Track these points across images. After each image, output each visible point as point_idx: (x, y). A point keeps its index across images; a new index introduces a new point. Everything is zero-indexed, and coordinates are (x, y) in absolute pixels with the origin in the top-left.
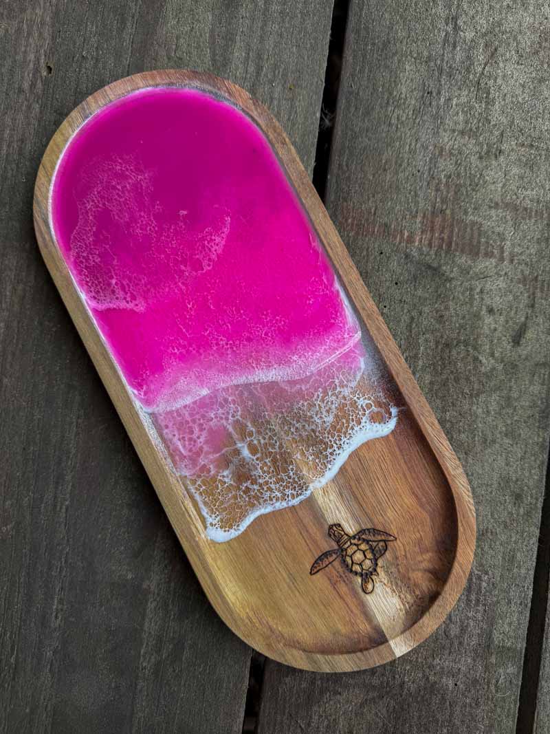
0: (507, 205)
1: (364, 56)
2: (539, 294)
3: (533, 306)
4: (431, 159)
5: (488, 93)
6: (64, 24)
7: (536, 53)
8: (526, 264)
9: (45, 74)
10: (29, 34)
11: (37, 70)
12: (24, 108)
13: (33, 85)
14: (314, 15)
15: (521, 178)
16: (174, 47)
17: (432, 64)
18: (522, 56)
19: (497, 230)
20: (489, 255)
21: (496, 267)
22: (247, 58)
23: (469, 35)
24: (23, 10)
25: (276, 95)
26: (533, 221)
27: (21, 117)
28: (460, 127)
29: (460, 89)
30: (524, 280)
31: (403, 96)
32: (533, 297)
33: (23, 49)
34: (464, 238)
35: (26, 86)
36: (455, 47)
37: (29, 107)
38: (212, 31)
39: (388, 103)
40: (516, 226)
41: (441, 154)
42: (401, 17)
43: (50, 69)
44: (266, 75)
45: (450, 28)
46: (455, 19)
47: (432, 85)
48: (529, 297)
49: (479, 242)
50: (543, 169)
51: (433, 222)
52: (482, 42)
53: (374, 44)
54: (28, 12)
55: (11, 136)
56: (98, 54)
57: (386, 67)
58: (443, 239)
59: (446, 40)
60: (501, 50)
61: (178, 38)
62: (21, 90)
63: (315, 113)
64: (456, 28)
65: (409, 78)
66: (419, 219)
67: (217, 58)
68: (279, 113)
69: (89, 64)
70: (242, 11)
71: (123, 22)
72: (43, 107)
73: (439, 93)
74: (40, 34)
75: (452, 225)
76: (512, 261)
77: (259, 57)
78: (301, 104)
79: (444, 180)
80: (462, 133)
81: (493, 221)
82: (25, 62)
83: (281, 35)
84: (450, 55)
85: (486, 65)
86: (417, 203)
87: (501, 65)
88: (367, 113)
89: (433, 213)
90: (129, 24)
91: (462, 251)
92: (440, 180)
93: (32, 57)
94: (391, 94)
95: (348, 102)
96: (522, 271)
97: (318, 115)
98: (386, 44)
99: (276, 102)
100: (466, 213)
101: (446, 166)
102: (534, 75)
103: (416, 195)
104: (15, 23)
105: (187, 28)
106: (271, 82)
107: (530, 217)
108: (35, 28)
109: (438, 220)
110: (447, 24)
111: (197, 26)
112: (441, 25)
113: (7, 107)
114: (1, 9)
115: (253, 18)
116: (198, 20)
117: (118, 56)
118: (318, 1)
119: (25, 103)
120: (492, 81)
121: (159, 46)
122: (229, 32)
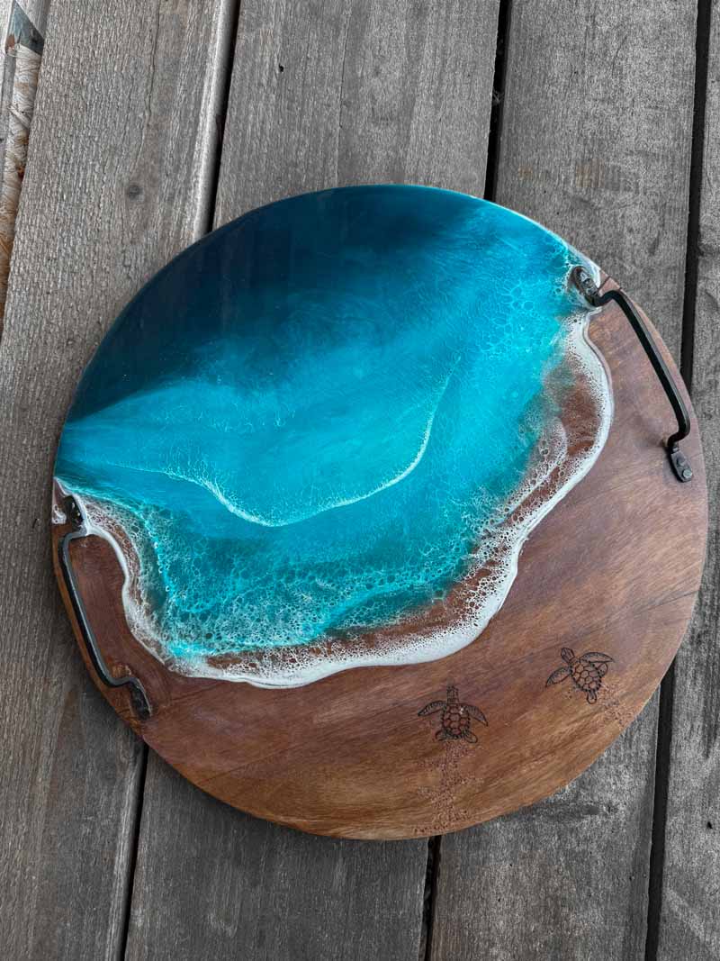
0: (639, 152)
1: (524, 48)
2: (667, 216)
3: (663, 225)
4: (579, 122)
5: (621, 70)
6: (291, 34)
7: (658, 38)
8: (657, 195)
9: (278, 72)
10: (264, 43)
11: (272, 69)
12: (263, 98)
13: (269, 81)
14: (484, 19)
15: (650, 131)
16: (378, 48)
17: (576, 51)
18: (646, 41)
19: (632, 171)
20: (627, 189)
21: (633, 198)
22: (435, 54)
23: (605, 28)
24: (259, 25)
25: (458, 81)
26: (660, 163)
27: (261, 105)
28: (601, 97)
29: (599, 68)
30: (655, 207)
31: (556, 76)
32: (663, 219)
33: (260, 54)
34: (607, 178)
35: (264, 81)
36: (594, 38)
37: (267, 97)
38: (407, 36)
39: (544, 82)
40: (648, 168)
41: (587, 118)
42: (552, 17)
43: (281, 69)
44: (449, 66)
45: (589, 24)
46: (593, 16)
47: (577, 66)
48: (660, 219)
49: (619, 181)
50: (666, 124)
51: (583, 168)
52: (615, 32)
53: (531, 39)
54: (263, 25)
55: (255, 119)
56: (319, 56)
57: (541, 55)
58: (591, 180)
59: (587, 33)
60: (630, 38)
61: (380, 41)
62: (260, 84)
63: (488, 93)
64: (594, 24)
65: (560, 62)
66: (572, 166)
67: (412, 54)
68: (461, 94)
69: (313, 63)
70: (429, 19)
71: (338, 30)
72: (279, 96)
73: (583, 72)
74: (273, 42)
75: (598, 170)
76: (645, 194)
77: (444, 52)
78: (477, 88)
79: (590, 137)
80: (603, 101)
81: (628, 165)
82: (262, 63)
83: (460, 36)
84: (591, 44)
85: (618, 49)
86: (570, 154)
87: (631, 49)
88: (529, 90)
89: (583, 161)
90: (342, 32)
91: (607, 188)
92: (587, 137)
93: (267, 59)
94: (546, 75)
95: (514, 82)
96: (654, 200)
97: (491, 94)
98: (540, 38)
99: (458, 86)
100: (608, 160)
101: (591, 125)
102: (656, 55)
103: (569, 148)
104: (253, 35)
105: (387, 34)
106: (454, 71)
107: (658, 160)
108: (269, 37)
109: (587, 167)
110: (587, 21)
111: (394, 32)
112: (583, 22)
113: (250, 97)
114: (241, 25)
115: (437, 24)
116: (396, 27)
117: (335, 55)
118: (487, 9)
119: (264, 94)
120: (624, 62)
121: (367, 47)
122: (418, 36)
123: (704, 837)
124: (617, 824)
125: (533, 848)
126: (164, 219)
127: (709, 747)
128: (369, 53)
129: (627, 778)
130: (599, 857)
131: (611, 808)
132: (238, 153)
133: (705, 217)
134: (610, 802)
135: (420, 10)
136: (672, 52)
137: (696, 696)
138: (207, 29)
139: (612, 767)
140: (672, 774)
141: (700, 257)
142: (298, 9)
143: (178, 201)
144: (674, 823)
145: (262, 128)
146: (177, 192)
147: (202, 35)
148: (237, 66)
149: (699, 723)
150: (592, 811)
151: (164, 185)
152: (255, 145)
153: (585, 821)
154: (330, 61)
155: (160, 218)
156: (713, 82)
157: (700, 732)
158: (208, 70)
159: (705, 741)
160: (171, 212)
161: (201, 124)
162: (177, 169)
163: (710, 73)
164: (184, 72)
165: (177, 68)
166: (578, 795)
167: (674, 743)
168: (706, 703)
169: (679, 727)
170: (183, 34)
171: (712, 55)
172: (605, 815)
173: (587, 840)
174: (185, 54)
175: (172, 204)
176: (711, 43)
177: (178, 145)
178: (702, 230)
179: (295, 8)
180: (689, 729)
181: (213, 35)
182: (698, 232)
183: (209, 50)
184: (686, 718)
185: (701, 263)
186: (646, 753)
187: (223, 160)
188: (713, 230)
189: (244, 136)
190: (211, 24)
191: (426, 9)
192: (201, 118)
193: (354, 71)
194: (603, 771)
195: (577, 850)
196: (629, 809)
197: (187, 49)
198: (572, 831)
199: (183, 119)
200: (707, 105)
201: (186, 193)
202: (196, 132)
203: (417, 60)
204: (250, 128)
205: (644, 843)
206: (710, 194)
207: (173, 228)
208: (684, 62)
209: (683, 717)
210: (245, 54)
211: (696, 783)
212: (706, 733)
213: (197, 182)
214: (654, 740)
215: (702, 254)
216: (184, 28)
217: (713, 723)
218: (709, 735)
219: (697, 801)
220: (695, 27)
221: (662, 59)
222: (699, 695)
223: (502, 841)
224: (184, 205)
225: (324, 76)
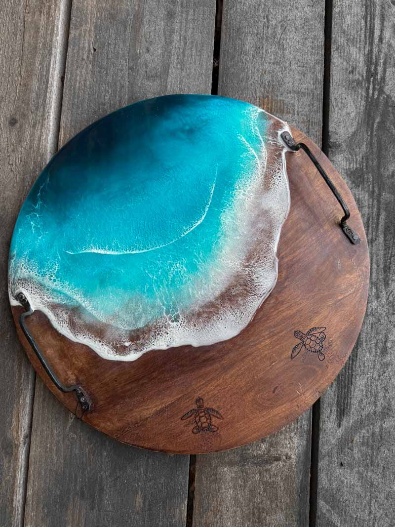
0: (294, 92)
1: (230, 35)
2: (310, 127)
3: (308, 132)
4: (261, 75)
5: (283, 46)
6: (100, 30)
7: (303, 27)
8: (305, 115)
9: (93, 52)
10: (85, 35)
11: (89, 50)
12: (85, 67)
13: (88, 57)
14: (207, 19)
15: (300, 80)
16: (148, 37)
17: (259, 36)
18: (297, 30)
19: (291, 102)
20: (288, 113)
21: (292, 117)
22: (180, 40)
23: (274, 22)
24: (81, 26)
25: (194, 54)
26: (306, 97)
27: (84, 71)
28: (272, 61)
29: (271, 45)
30: (304, 122)
31: (247, 50)
32: (308, 129)
33: (82, 42)
34: (277, 107)
35: (85, 57)
36: (268, 28)
37: (87, 66)
38: (164, 29)
39: (241, 53)
40: (299, 100)
41: (265, 73)
42: (245, 17)
43: (95, 50)
44: (189, 46)
45: (265, 20)
46: (267, 16)
47: (259, 44)
48: (306, 129)
49: (284, 108)
50: (309, 75)
51: (264, 101)
52: (279, 25)
53: (233, 30)
54: (84, 26)
55: (80, 79)
56: (115, 42)
57: (240, 39)
58: (268, 108)
59: (264, 26)
60: (288, 28)
61: (150, 33)
62: (83, 59)
63: (210, 60)
64: (268, 20)
65: (249, 43)
66: (258, 100)
67: (167, 40)
68: (195, 61)
69: (112, 46)
70: (176, 20)
71: (126, 27)
72: (93, 66)
73: (263, 48)
74: (90, 35)
75: (272, 101)
76: (298, 114)
77: (185, 38)
78: (204, 57)
79: (267, 84)
80: (274, 63)
81: (289, 99)
82: (84, 47)
83: (194, 29)
84: (266, 32)
85: (282, 34)
86: (256, 94)
87: (288, 34)
88: (233, 58)
89: (263, 97)
90: (128, 29)
91: (277, 112)
92: (265, 84)
93: (87, 45)
94: (242, 49)
95: (224, 55)
96: (303, 118)
97: (212, 61)
98: (239, 29)
99: (193, 57)
100: (277, 96)
101: (267, 78)
102: (302, 37)
103: (256, 91)
104: (78, 31)
105: (153, 28)
106: (191, 49)
107: (305, 96)
108: (87, 33)
109: (266, 100)
110: (264, 19)
111: (157, 27)
112: (262, 19)
113: (78, 67)
114: (71, 26)
115: (181, 22)
116: (158, 25)
117: (124, 42)
118: (209, 13)
119: (85, 65)
120: (285, 41)
121: (142, 37)
122: (171, 29)
123: (339, 471)
124: (291, 466)
125: (245, 481)
126: (30, 137)
127: (340, 421)
128: (143, 40)
129: (296, 440)
130: (282, 484)
131: (288, 457)
132: (72, 98)
133: (332, 127)
134: (287, 454)
135: (171, 15)
136: (312, 35)
137: (332, 393)
138: (52, 29)
139: (287, 434)
140: (321, 437)
141: (329, 149)
142: (103, 16)
143: (38, 127)
144: (322, 464)
145: (84, 84)
146: (38, 122)
147: (49, 32)
148: (70, 49)
149: (334, 408)
150: (278, 459)
151: (30, 118)
152: (81, 94)
153: (274, 465)
154: (121, 45)
155: (29, 137)
156: (334, 51)
157: (335, 413)
158: (53, 52)
159: (338, 418)
160: (34, 133)
161: (50, 82)
162: (37, 109)
163: (332, 46)
164: (40, 53)
165: (36, 51)
166: (269, 451)
167: (321, 420)
168: (338, 397)
169: (324, 410)
170: (39, 32)
171: (333, 36)
172: (284, 461)
173: (275, 475)
174: (40, 43)
175: (35, 129)
176: (333, 29)
177: (37, 95)
178: (330, 134)
179: (101, 15)
180: (329, 412)
181: (55, 32)
182: (328, 135)
183: (53, 40)
184: (327, 405)
185: (330, 152)
186: (306, 426)
187: (63, 103)
188: (337, 134)
189: (74, 88)
190: (54, 26)
191: (175, 14)
192: (50, 79)
193: (135, 50)
194: (283, 437)
195: (269, 481)
196: (297, 457)
197: (41, 40)
198: (267, 470)
199: (40, 80)
200: (331, 64)
201: (43, 122)
202: (47, 88)
203: (171, 43)
204: (78, 84)
205: (305, 476)
206: (334, 114)
207: (36, 142)
208: (318, 40)
209: (326, 405)
210: (74, 42)
211: (333, 441)
212: (339, 414)
213: (49, 115)
214: (310, 419)
215: (331, 147)
216: (39, 28)
217: (342, 408)
218: (340, 414)
219: (334, 451)
220: (324, 21)
221: (306, 39)
222: (334, 392)
223: (228, 477)
224: (41, 129)
225: (118, 53)
